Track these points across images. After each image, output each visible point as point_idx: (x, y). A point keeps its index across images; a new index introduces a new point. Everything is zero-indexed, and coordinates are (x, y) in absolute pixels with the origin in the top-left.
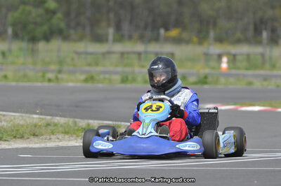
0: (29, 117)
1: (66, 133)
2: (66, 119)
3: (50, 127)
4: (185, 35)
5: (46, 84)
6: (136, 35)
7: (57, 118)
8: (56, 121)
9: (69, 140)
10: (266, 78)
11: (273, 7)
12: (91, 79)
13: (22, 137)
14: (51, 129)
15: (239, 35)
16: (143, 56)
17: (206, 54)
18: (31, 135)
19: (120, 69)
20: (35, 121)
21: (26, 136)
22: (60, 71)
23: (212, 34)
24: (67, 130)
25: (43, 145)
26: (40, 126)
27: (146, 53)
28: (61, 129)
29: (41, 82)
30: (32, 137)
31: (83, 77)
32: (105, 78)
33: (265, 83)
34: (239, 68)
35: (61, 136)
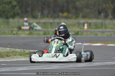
0: (6, 49)
1: (20, 55)
2: (21, 49)
5: (13, 36)
7: (17, 49)
8: (16, 50)
9: (22, 58)
10: (103, 32)
12: (31, 33)
13: (2, 57)
14: (15, 54)
17: (79, 24)
18: (6, 56)
20: (8, 50)
21: (4, 56)
23: (81, 15)
24: (21, 54)
25: (11, 60)
26: (10, 52)
27: (54, 23)
28: (18, 53)
29: (11, 35)
30: (6, 57)
33: (103, 34)
34: (92, 28)
35: (18, 56)
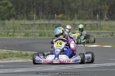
0: (2, 51)
1: (17, 57)
2: (18, 51)
3: (11, 54)
4: (65, 17)
5: (9, 37)
6: (45, 17)
7: (14, 51)
9: (19, 60)
10: (98, 34)
11: (101, 5)
12: (27, 35)
14: (12, 55)
15: (87, 16)
16: (48, 25)
17: (74, 24)
18: (3, 58)
19: (38, 31)
20: (5, 52)
21: (1, 58)
22: (14, 32)
23: (76, 16)
24: (18, 55)
25: (8, 62)
26: (7, 54)
27: (49, 24)
28: (15, 55)
29: (7, 36)
31: (24, 34)
32: (33, 35)
33: (98, 36)
35: (15, 58)
